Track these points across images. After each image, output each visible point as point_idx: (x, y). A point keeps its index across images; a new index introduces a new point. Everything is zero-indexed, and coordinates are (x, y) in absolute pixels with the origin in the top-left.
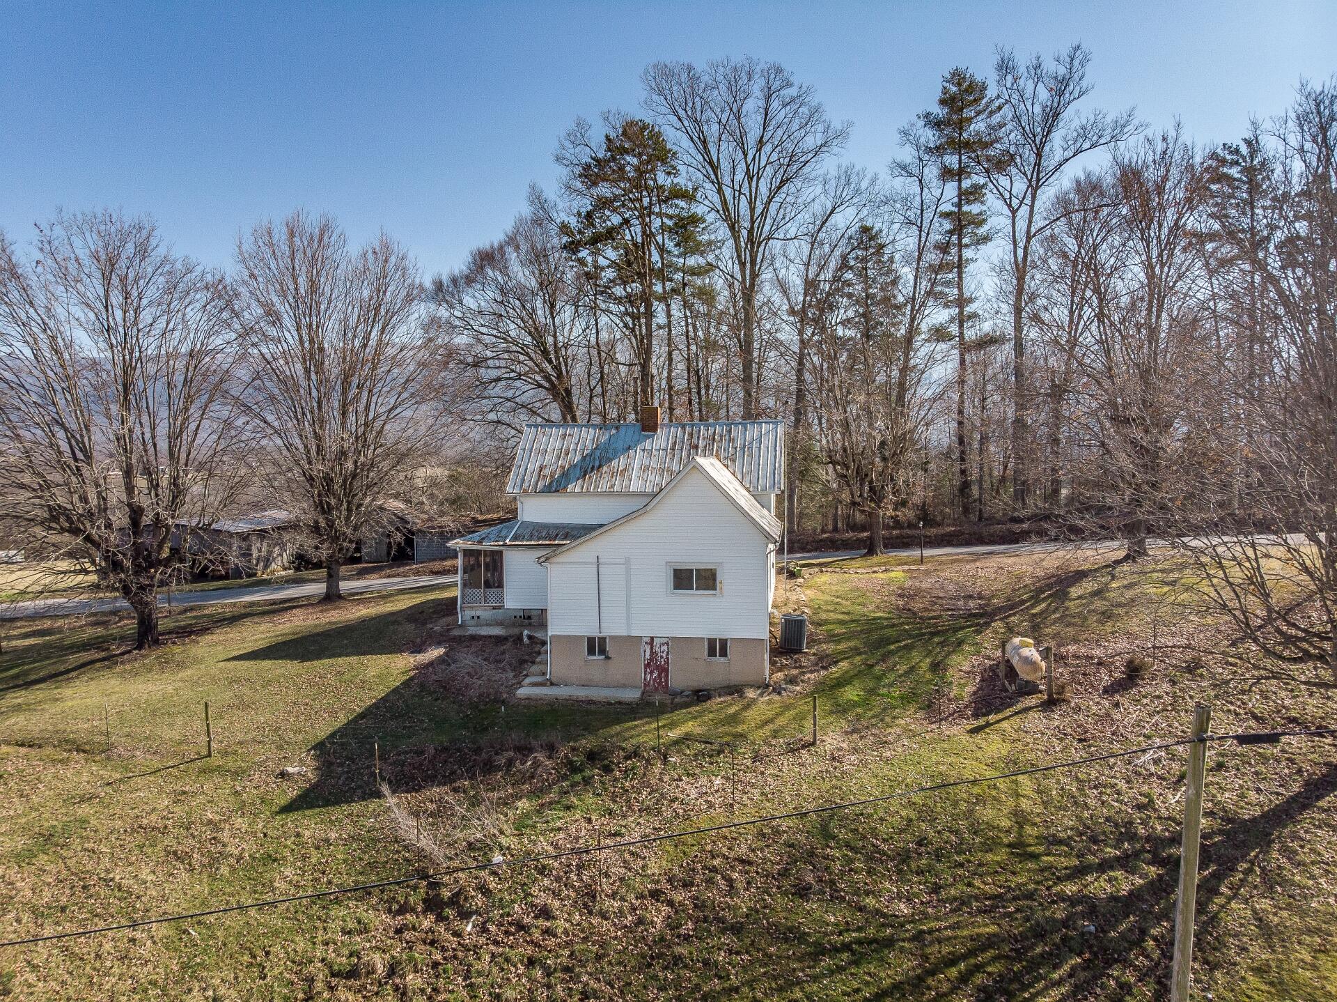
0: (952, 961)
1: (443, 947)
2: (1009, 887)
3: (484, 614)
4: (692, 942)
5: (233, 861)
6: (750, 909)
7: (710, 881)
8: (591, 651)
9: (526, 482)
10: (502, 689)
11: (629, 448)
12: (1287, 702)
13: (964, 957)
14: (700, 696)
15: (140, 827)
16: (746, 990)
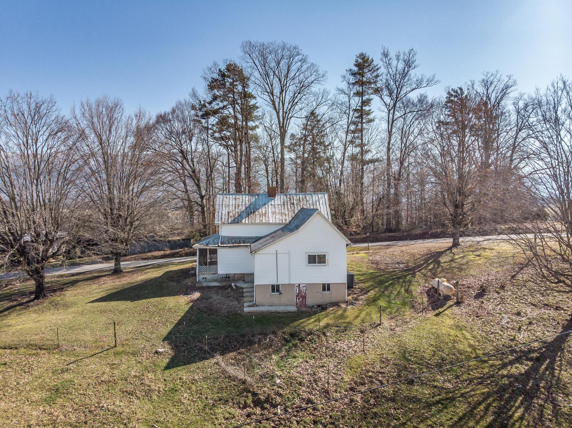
0: (480, 404)
1: (273, 420)
2: (484, 374)
3: (209, 277)
4: (377, 406)
5: (156, 393)
6: (393, 391)
7: (372, 382)
8: (273, 291)
9: (223, 219)
10: (237, 309)
11: (265, 204)
12: (541, 298)
13: (483, 401)
14: (322, 308)
15: (102, 381)
16: (409, 423)
